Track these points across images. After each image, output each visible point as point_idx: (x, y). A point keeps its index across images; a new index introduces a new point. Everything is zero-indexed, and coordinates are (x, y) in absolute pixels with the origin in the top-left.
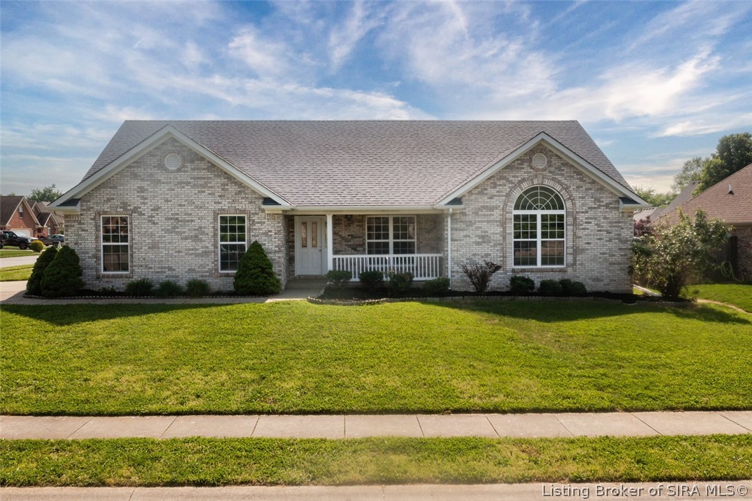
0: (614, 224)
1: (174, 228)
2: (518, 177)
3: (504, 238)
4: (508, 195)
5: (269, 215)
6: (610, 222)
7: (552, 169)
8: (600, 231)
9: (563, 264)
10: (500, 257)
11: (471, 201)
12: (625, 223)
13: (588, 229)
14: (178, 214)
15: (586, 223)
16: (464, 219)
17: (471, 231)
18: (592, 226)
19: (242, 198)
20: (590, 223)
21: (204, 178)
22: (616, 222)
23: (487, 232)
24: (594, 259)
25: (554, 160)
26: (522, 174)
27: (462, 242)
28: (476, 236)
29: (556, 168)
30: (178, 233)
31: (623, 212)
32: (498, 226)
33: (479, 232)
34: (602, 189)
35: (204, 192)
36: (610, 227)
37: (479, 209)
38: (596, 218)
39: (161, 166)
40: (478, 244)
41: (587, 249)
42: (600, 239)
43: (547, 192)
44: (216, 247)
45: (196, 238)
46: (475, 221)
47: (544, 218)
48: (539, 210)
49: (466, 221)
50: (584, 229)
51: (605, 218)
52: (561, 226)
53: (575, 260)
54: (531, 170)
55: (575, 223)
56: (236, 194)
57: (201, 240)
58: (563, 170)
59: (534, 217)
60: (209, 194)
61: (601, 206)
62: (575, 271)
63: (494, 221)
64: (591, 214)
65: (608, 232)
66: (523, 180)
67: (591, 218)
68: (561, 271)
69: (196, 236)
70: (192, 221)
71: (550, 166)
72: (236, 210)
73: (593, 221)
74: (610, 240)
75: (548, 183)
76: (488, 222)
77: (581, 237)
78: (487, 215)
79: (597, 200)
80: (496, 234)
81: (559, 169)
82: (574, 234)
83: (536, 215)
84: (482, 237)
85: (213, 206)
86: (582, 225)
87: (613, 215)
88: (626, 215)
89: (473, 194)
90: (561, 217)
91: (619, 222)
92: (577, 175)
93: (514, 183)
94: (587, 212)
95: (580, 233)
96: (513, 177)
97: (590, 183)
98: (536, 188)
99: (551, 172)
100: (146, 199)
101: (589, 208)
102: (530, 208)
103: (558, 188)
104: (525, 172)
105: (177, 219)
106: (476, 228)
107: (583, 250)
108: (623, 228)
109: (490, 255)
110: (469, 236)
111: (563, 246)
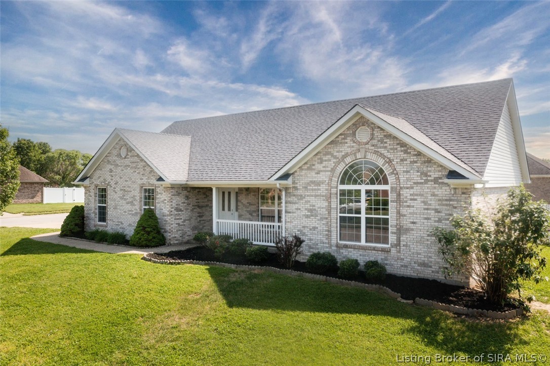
1: (124, 195)
3: (329, 213)
4: (333, 170)
6: (439, 200)
10: (326, 231)
11: (302, 176)
12: (458, 201)
13: (413, 207)
17: (302, 205)
22: (446, 200)
23: (314, 206)
25: (377, 133)
26: (345, 149)
32: (324, 200)
41: (412, 230)
42: (427, 219)
43: (371, 166)
47: (368, 192)
48: (363, 185)
50: (408, 206)
52: (386, 203)
53: (399, 240)
54: (354, 144)
55: (399, 199)
61: (429, 181)
62: (399, 252)
63: (320, 196)
66: (346, 155)
71: (373, 139)
75: (371, 157)
77: (405, 215)
78: (315, 190)
81: (382, 141)
83: (360, 190)
87: (443, 192)
88: (459, 192)
91: (451, 200)
92: (402, 147)
94: (412, 188)
95: (404, 211)
98: (360, 163)
99: (373, 146)
100: (113, 177)
103: (382, 161)
104: (348, 147)
105: (124, 190)
106: (306, 201)
107: (408, 230)
109: (317, 228)
110: (300, 209)
111: (388, 224)
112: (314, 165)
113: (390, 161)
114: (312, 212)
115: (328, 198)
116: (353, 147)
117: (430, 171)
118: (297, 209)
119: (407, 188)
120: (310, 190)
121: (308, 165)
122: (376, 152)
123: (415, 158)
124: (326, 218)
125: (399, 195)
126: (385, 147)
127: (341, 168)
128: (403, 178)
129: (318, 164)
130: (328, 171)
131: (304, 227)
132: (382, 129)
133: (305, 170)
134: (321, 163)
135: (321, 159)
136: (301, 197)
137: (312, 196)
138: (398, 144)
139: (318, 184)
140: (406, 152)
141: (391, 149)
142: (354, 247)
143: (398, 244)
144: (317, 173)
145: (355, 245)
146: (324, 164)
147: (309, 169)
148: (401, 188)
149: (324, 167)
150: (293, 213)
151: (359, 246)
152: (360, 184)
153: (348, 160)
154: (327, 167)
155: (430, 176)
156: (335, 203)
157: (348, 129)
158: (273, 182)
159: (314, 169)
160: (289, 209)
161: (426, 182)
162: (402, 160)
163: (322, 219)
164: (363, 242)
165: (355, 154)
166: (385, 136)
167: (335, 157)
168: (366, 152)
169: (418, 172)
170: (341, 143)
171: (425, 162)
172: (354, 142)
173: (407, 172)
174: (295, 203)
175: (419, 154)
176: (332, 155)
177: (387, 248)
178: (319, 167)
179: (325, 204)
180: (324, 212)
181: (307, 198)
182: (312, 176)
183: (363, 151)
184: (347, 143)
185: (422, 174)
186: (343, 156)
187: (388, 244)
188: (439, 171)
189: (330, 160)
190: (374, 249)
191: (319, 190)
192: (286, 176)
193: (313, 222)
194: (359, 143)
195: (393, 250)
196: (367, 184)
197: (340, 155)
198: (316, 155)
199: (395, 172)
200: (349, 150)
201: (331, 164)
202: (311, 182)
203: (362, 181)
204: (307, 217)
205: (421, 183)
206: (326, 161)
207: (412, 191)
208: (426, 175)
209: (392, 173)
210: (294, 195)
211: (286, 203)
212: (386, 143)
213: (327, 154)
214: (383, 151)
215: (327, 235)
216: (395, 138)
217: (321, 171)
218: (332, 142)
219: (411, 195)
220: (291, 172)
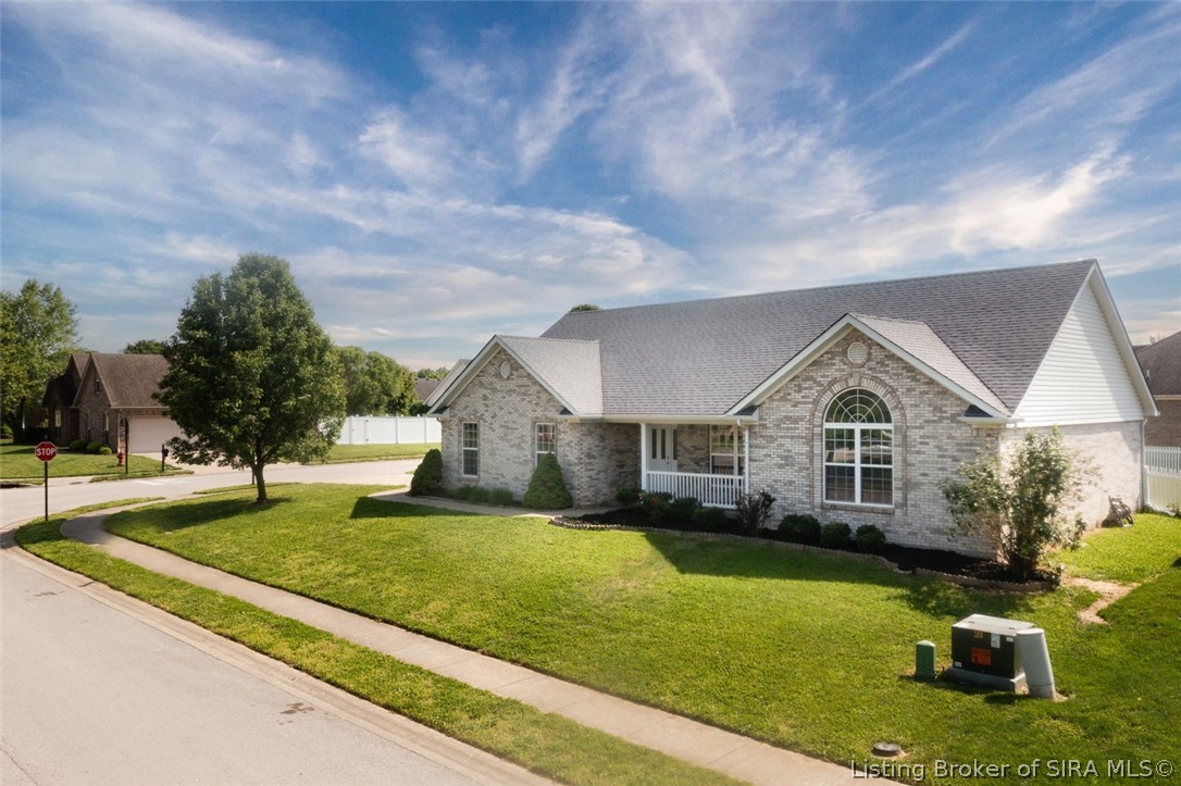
0: (964, 447)
2: (827, 376)
3: (811, 461)
4: (816, 402)
6: (958, 445)
8: (942, 456)
10: (807, 486)
11: (773, 409)
13: (924, 453)
15: (921, 443)
16: (764, 432)
17: (772, 449)
18: (930, 450)
20: (927, 443)
23: (790, 451)
25: (875, 352)
26: (833, 373)
27: (762, 463)
28: (778, 456)
32: (804, 443)
33: (781, 451)
34: (944, 393)
36: (957, 451)
37: (781, 420)
38: (936, 437)
41: (923, 484)
42: (942, 469)
43: (867, 397)
46: (777, 437)
47: (864, 434)
48: (858, 423)
49: (766, 436)
50: (917, 452)
51: (950, 437)
53: (905, 498)
54: (846, 367)
55: (906, 443)
59: (851, 432)
62: (905, 514)
63: (799, 437)
64: (928, 430)
65: (955, 459)
66: (835, 381)
67: (928, 437)
73: (931, 442)
77: (911, 465)
78: (791, 428)
79: (938, 409)
80: (802, 454)
81: (882, 363)
82: (904, 460)
83: (853, 430)
84: (785, 458)
86: (915, 446)
87: (961, 433)
89: (773, 400)
90: (887, 434)
92: (908, 371)
93: (823, 385)
94: (923, 428)
95: (911, 458)
96: (822, 376)
97: (925, 383)
98: (854, 392)
102: (846, 420)
104: (837, 370)
107: (916, 485)
109: (794, 482)
110: (770, 456)
111: (890, 477)
112: (789, 394)
113: (893, 391)
114: (788, 461)
115: (810, 440)
116: (843, 370)
117: (945, 405)
118: (766, 456)
119: (916, 428)
120: (784, 428)
121: (781, 394)
122: (874, 378)
123: (925, 388)
124: (807, 469)
125: (905, 437)
126: (887, 372)
127: (827, 399)
128: (910, 414)
129: (795, 391)
130: (808, 403)
131: (775, 481)
132: (882, 347)
133: (778, 400)
134: (800, 391)
135: (799, 386)
136: (772, 439)
137: (787, 437)
138: (903, 368)
139: (796, 420)
140: (914, 379)
141: (894, 374)
142: (845, 509)
143: (904, 504)
144: (794, 406)
145: (846, 506)
146: (804, 392)
147: (784, 399)
148: (908, 427)
149: (803, 397)
150: (760, 461)
151: (852, 507)
152: (852, 421)
153: (837, 388)
154: (808, 397)
155: (946, 412)
156: (820, 447)
157: (837, 345)
158: (731, 417)
159: (790, 400)
160: (754, 456)
161: (941, 419)
162: (908, 390)
163: (800, 470)
164: (858, 502)
165: (846, 380)
166: (886, 356)
167: (819, 384)
168: (861, 377)
169: (930, 406)
170: (827, 364)
171: (939, 393)
172: (844, 364)
173: (916, 406)
174: (763, 447)
175: (931, 382)
176: (815, 381)
177: (889, 509)
178: (798, 397)
179: (806, 449)
180: (804, 459)
181: (780, 441)
182: (786, 409)
183: (856, 376)
184: (834, 364)
185: (934, 410)
186: (830, 382)
187: (891, 503)
188: (958, 406)
189: (811, 388)
190: (872, 510)
191: (797, 428)
192: (749, 410)
193: (787, 474)
194: (852, 365)
195: (898, 512)
196: (863, 421)
197: (825, 381)
198: (792, 380)
199: (900, 407)
200: (837, 374)
201: (814, 393)
202: (785, 417)
203: (855, 417)
204: (780, 466)
205: (934, 421)
206: (806, 388)
207: (922, 432)
208: (941, 411)
209: (896, 407)
210: (762, 436)
211: (750, 447)
212: (887, 365)
213: (807, 379)
214: (883, 377)
215: (807, 492)
216: (899, 359)
217: (800, 403)
218: (814, 363)
219: (921, 437)
220: (757, 403)
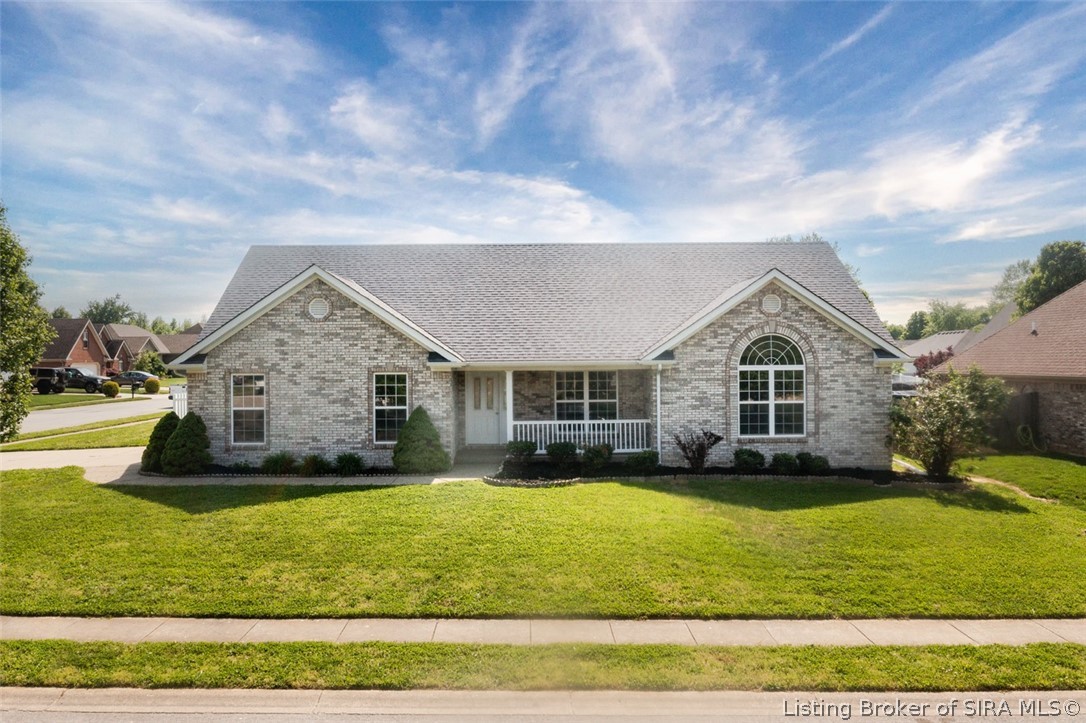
0: (867, 383)
1: (320, 389)
2: (745, 324)
3: (728, 401)
4: (732, 347)
5: (435, 373)
6: (862, 381)
7: (788, 314)
8: (849, 391)
9: (802, 432)
10: (723, 424)
11: (686, 353)
12: (881, 381)
13: (833, 389)
14: (324, 373)
15: (832, 381)
16: (677, 376)
17: (685, 392)
18: (839, 386)
19: (403, 353)
20: (836, 381)
21: (357, 329)
22: (869, 380)
23: (705, 393)
24: (842, 427)
25: (790, 303)
26: (750, 321)
27: (674, 406)
28: (693, 398)
29: (793, 313)
30: (324, 396)
31: (878, 368)
32: (719, 385)
33: (695, 393)
34: (851, 338)
35: (356, 345)
36: (862, 386)
37: (696, 364)
38: (844, 376)
39: (305, 314)
40: (695, 407)
41: (833, 415)
42: (849, 401)
43: (781, 342)
44: (370, 413)
45: (345, 402)
46: (691, 379)
47: (778, 374)
48: (772, 366)
49: (680, 380)
50: (828, 389)
51: (856, 375)
52: (799, 386)
53: (817, 427)
54: (762, 316)
55: (817, 381)
56: (395, 348)
57: (352, 405)
58: (801, 315)
59: (765, 374)
60: (363, 348)
61: (850, 360)
62: (817, 441)
63: (714, 379)
64: (837, 369)
65: (859, 392)
66: (752, 328)
67: (837, 376)
68: (799, 441)
69: (347, 399)
70: (341, 381)
71: (785, 310)
72: (395, 367)
73: (840, 379)
74: (862, 403)
75: (783, 332)
76: (707, 380)
77: (823, 399)
78: (706, 372)
79: (846, 352)
80: (718, 395)
81: (796, 313)
82: (817, 396)
83: (767, 372)
84: (700, 399)
85: (367, 363)
86: (826, 384)
87: (866, 371)
88: (882, 371)
89: (688, 345)
90: (799, 374)
91: (873, 380)
92: (820, 321)
93: (739, 332)
94: (833, 368)
95: (823, 394)
96: (738, 324)
97: (835, 331)
98: (767, 338)
99: (786, 318)
100: (286, 354)
101: (835, 363)
102: (760, 362)
103: (796, 337)
104: (753, 318)
105: (324, 378)
106: (692, 388)
107: (828, 416)
108: (878, 388)
109: (710, 421)
110: (683, 398)
111: (802, 410)
112: (704, 340)
115: (726, 383)
116: (760, 318)
119: (827, 368)
121: (695, 340)
124: (724, 408)
125: (817, 376)
127: (742, 344)
128: (821, 356)
129: (711, 337)
132: (796, 299)
133: (692, 346)
134: (715, 337)
135: (715, 332)
137: (702, 380)
139: (712, 364)
141: (808, 323)
143: (816, 433)
144: (709, 351)
146: (720, 338)
147: (697, 344)
148: (820, 368)
149: (719, 343)
151: (768, 439)
152: (766, 364)
153: (754, 335)
154: (724, 342)
155: (852, 354)
157: (754, 296)
159: (705, 346)
160: (665, 399)
161: (848, 361)
162: (820, 336)
164: (772, 434)
165: (762, 328)
166: (800, 307)
167: (736, 331)
168: (777, 325)
169: (839, 350)
170: (744, 313)
171: (846, 339)
172: (762, 312)
173: (828, 350)
177: (803, 438)
179: (722, 390)
180: (720, 400)
181: (694, 383)
182: (701, 354)
183: (773, 324)
184: (751, 313)
185: (843, 352)
190: (787, 441)
192: (668, 355)
193: (704, 414)
194: (768, 315)
195: (811, 440)
196: (777, 363)
197: (742, 328)
199: (812, 350)
200: (754, 323)
201: (730, 339)
202: (700, 361)
203: (769, 360)
205: (842, 363)
206: (722, 335)
207: (832, 372)
209: (809, 351)
211: (662, 390)
213: (723, 326)
216: (813, 310)
217: (716, 348)
218: (731, 312)
219: (832, 376)
